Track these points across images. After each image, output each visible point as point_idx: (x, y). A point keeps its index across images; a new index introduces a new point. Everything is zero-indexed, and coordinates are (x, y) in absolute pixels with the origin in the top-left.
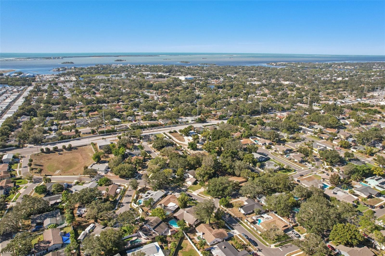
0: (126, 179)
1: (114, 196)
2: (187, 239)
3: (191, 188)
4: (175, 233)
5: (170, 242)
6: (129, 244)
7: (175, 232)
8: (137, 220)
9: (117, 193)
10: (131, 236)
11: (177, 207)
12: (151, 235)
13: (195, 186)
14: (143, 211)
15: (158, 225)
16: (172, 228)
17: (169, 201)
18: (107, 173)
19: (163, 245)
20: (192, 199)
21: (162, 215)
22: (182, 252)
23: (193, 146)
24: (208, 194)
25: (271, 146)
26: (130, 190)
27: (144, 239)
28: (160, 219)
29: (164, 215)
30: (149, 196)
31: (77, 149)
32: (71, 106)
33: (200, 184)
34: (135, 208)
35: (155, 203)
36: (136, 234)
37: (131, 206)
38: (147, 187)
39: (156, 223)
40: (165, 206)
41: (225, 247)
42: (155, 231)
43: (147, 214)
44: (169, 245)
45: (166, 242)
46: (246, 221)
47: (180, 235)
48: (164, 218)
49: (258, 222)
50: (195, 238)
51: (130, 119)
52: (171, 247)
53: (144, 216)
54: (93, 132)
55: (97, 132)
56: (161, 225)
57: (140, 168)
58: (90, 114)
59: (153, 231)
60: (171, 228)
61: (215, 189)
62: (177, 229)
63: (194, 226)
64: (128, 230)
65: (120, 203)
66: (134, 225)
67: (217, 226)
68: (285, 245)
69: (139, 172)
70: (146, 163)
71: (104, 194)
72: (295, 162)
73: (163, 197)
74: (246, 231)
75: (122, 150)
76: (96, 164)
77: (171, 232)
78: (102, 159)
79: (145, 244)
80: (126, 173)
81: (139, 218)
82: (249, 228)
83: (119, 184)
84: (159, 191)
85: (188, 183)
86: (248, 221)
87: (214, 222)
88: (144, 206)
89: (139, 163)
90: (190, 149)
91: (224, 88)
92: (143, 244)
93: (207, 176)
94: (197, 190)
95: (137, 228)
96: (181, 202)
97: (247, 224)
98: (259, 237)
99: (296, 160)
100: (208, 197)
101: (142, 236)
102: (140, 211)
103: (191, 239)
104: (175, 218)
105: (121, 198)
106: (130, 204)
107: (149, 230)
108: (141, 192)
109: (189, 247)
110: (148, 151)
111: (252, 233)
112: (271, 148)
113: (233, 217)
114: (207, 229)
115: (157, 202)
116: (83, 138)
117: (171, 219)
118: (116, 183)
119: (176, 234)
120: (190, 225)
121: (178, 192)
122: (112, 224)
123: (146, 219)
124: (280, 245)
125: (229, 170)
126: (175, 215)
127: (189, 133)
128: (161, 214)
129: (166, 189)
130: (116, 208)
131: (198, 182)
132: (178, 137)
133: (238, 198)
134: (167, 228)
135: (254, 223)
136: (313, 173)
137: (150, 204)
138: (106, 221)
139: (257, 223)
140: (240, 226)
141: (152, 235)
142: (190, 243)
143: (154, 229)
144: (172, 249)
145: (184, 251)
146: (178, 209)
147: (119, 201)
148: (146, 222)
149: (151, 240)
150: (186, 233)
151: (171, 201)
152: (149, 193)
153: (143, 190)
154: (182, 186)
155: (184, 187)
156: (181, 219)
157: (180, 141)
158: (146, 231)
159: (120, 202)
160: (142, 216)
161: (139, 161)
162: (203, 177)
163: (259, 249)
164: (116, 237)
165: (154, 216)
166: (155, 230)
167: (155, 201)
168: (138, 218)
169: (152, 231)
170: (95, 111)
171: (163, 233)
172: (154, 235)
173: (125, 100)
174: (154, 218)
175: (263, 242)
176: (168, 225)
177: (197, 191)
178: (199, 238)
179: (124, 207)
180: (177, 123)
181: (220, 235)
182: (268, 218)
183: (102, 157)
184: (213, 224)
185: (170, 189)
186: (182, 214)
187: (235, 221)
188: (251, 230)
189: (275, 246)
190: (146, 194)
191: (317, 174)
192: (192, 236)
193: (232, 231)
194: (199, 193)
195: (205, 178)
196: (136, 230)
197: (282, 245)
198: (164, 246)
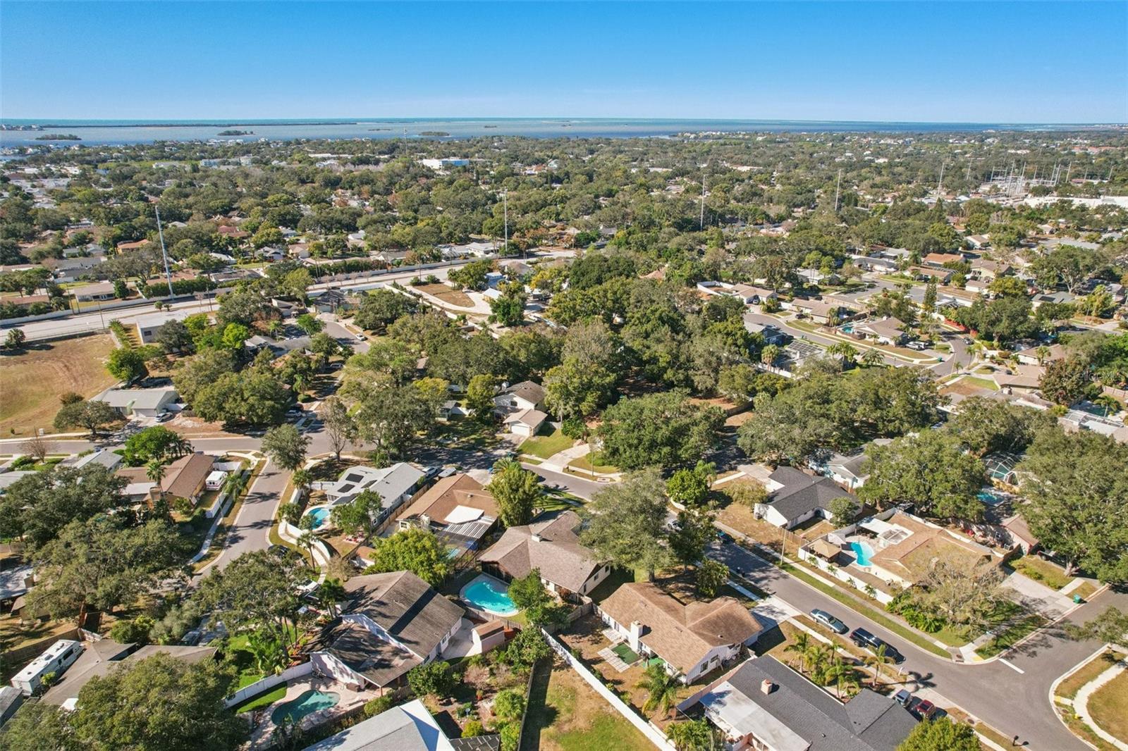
0: (253, 436)
1: (194, 501)
2: (567, 665)
3: (529, 446)
4: (503, 640)
5: (489, 691)
6: (266, 723)
7: (500, 637)
8: (304, 599)
9: (212, 487)
10: (275, 680)
11: (488, 521)
12: (384, 665)
13: (545, 438)
14: (332, 551)
15: (416, 609)
16: (484, 622)
17: (449, 502)
18: (172, 417)
19: (449, 709)
20: (547, 490)
21: (429, 559)
22: (556, 739)
23: (508, 313)
24: (610, 464)
25: (780, 305)
26: (269, 475)
27: (349, 686)
28: (423, 582)
29: (441, 557)
30: (358, 488)
31: (52, 347)
32: (47, 228)
33: (565, 432)
34: (294, 541)
35: (388, 516)
36: (305, 668)
37: (274, 536)
38: (343, 457)
39: (405, 599)
40: (432, 523)
41: (774, 688)
42: (401, 640)
43: (353, 565)
44: (485, 706)
45: (467, 694)
46: (808, 554)
47: (533, 651)
48: (442, 572)
49: (853, 554)
50: (605, 653)
51: (268, 255)
52: (500, 719)
53: (338, 575)
54: (124, 293)
55: (140, 294)
56: (431, 607)
57: (311, 393)
58: (121, 248)
59: (394, 643)
60: (478, 621)
61: (640, 441)
62: (508, 621)
63: (587, 600)
64: (261, 653)
65: (222, 529)
66: (289, 623)
67: (691, 590)
68: (1021, 642)
69: (305, 409)
70: (333, 375)
71: (148, 497)
72: (882, 344)
73: (417, 489)
74: (825, 600)
75: (235, 331)
76: (123, 388)
77: (482, 637)
78: (154, 374)
79: (358, 715)
80: (252, 408)
81: (317, 589)
82: (831, 584)
83: (220, 453)
84: (398, 465)
85: (515, 429)
86: (812, 552)
87: (669, 572)
88: (335, 533)
89: (303, 372)
90: (499, 324)
91: (566, 180)
92: (348, 714)
93: (591, 398)
94: (559, 451)
95: (305, 636)
96: (510, 500)
97: (814, 568)
98: (890, 617)
99: (882, 340)
100: (611, 476)
101: (337, 675)
102: (320, 555)
103: (588, 664)
104: (491, 570)
105: (229, 507)
106: (268, 530)
107: (373, 639)
108: (317, 478)
109: (586, 706)
110: (341, 339)
111: (848, 604)
112: (781, 310)
113: (743, 544)
114: (657, 609)
115: (392, 510)
116: (79, 313)
117: (472, 575)
118: (207, 453)
119: (513, 646)
120: (567, 596)
121: (479, 467)
122: (176, 630)
123: (351, 585)
124: (998, 647)
125: (669, 375)
126: (488, 556)
127: (487, 281)
128: (422, 557)
129: (426, 457)
130: (205, 552)
131: (554, 424)
132: (445, 296)
133: (734, 469)
134: (459, 624)
135: (841, 560)
136: (960, 371)
137: (365, 518)
138: (138, 620)
139: (852, 559)
140: (785, 577)
141: (389, 666)
142: (587, 685)
143: (394, 631)
144: (501, 726)
145: (566, 728)
146: (496, 531)
147: (220, 521)
148: (354, 600)
149: (386, 691)
150: (555, 636)
151: (459, 499)
152: (357, 478)
153: (329, 470)
154: (491, 444)
155: (503, 448)
156: (519, 574)
157: (455, 303)
158: (355, 646)
159: (222, 526)
160: (329, 574)
161: (304, 366)
162: (580, 400)
163: (918, 676)
164: (183, 709)
165: (388, 571)
166: (402, 635)
167: (387, 504)
168: (313, 585)
169: (386, 643)
170: (138, 240)
171: (444, 646)
172: (397, 661)
173: (251, 208)
174: (390, 579)
175: (919, 641)
176: (460, 603)
177: (558, 455)
178: (622, 651)
179: (241, 543)
180: (437, 258)
181: (727, 630)
182: (889, 535)
183: (155, 367)
184: (668, 581)
185: (443, 456)
186: (522, 550)
187: (757, 561)
188: (842, 590)
189: (980, 651)
190: (343, 481)
191: (975, 375)
192: (586, 646)
193: (762, 603)
194: (570, 464)
195: (584, 407)
196: (302, 649)
197: (1006, 647)
198: (456, 717)
